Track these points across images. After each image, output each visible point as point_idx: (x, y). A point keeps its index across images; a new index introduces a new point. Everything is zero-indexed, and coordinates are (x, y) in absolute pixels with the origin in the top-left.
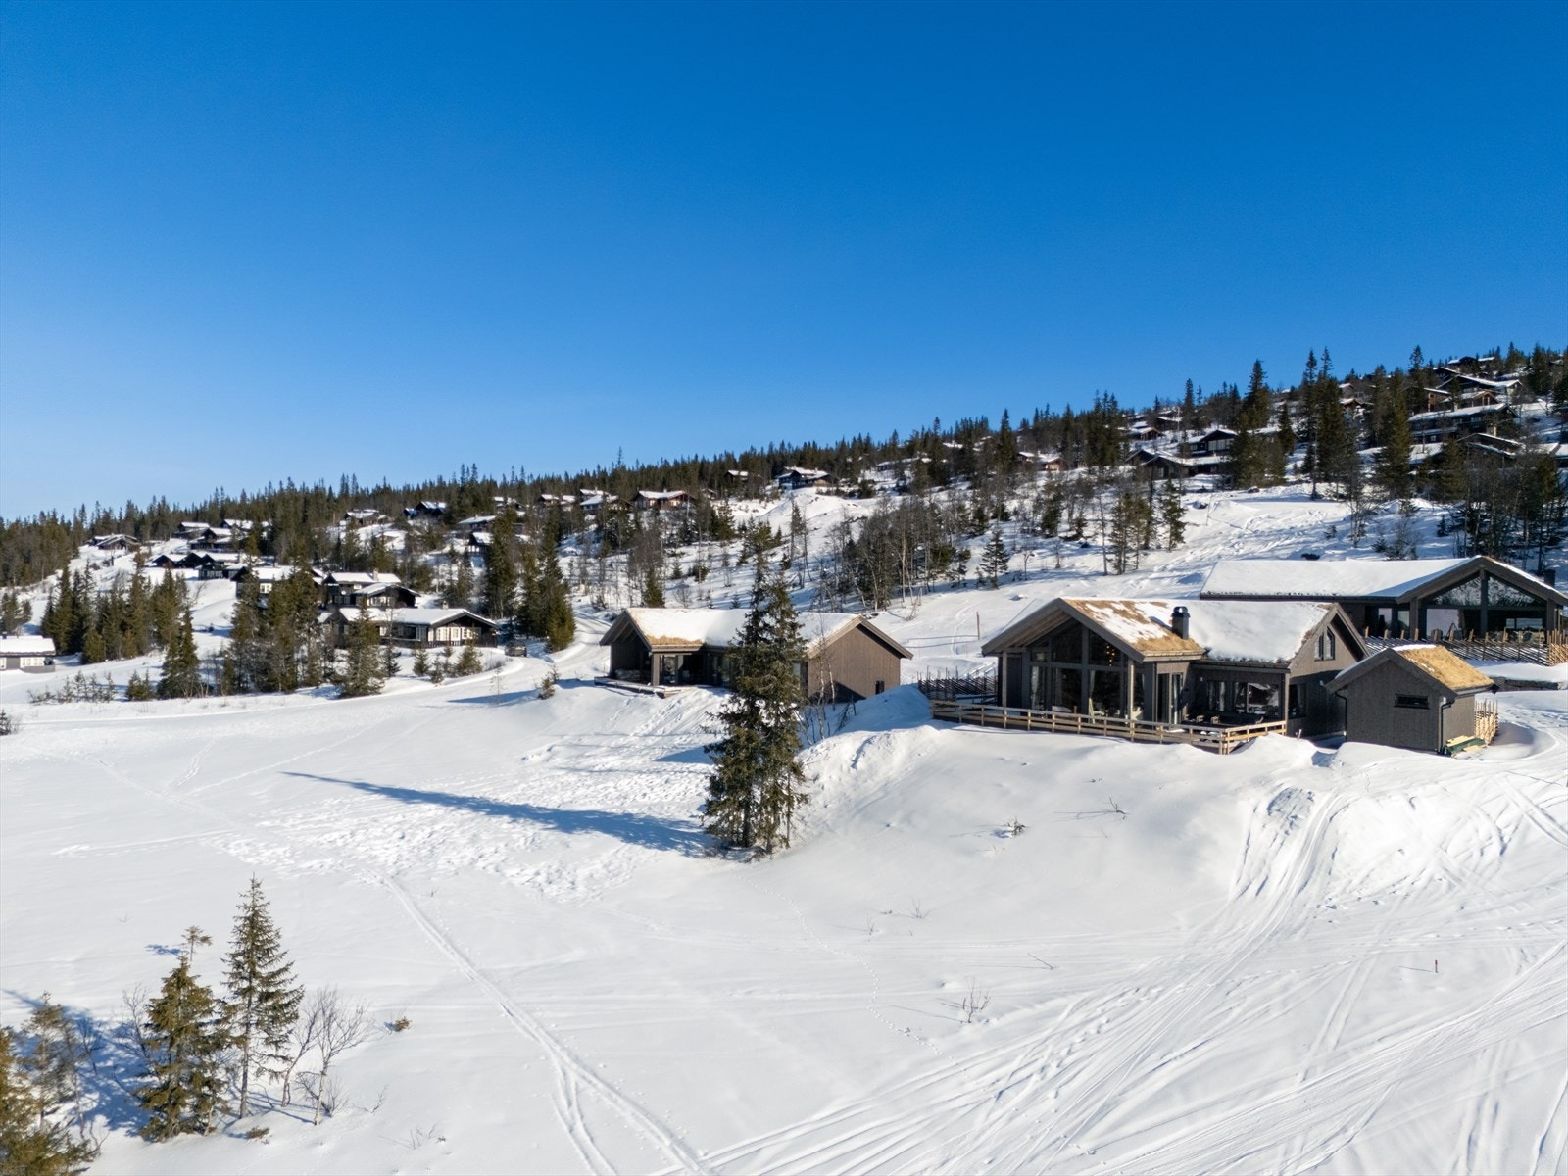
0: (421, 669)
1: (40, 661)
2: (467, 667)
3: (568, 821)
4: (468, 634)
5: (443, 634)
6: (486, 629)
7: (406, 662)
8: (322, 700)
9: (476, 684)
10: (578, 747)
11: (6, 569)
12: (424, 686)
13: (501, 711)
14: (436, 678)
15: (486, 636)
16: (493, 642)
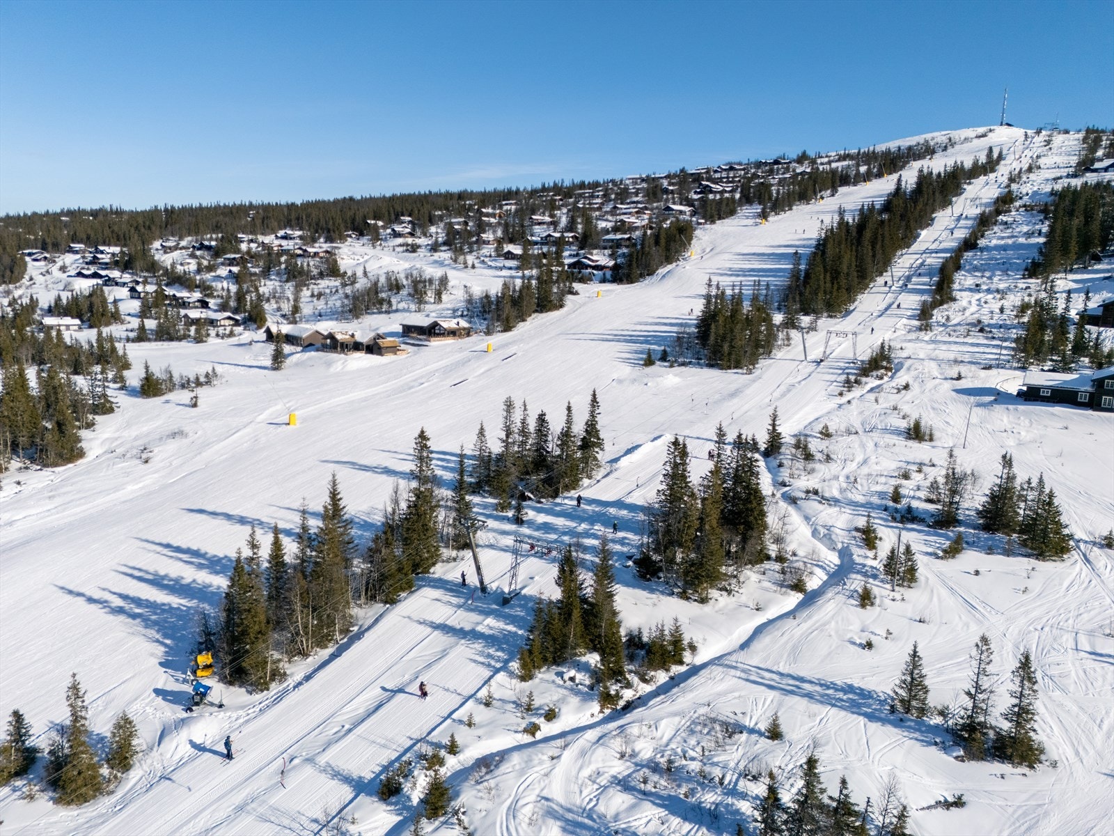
0: (218, 335)
1: (76, 328)
2: (231, 334)
3: (250, 367)
4: (232, 322)
5: (222, 323)
6: (237, 321)
7: (212, 332)
8: (190, 344)
9: (234, 340)
10: (256, 356)
11: (3, 276)
12: (219, 341)
13: (240, 348)
14: (222, 338)
15: (237, 323)
16: (239, 325)
